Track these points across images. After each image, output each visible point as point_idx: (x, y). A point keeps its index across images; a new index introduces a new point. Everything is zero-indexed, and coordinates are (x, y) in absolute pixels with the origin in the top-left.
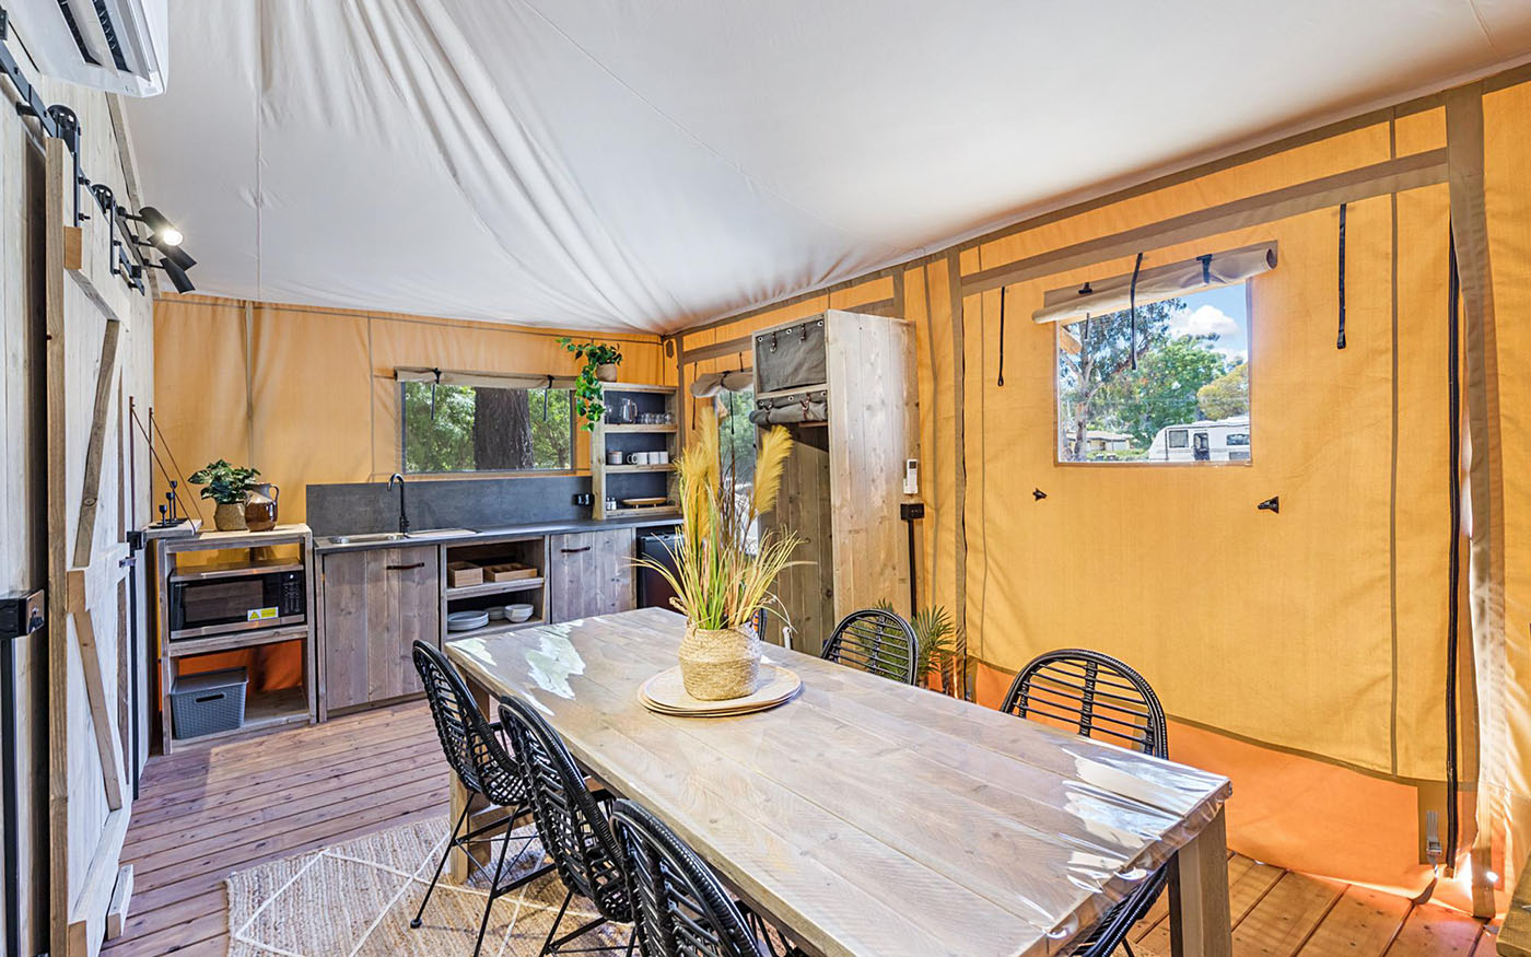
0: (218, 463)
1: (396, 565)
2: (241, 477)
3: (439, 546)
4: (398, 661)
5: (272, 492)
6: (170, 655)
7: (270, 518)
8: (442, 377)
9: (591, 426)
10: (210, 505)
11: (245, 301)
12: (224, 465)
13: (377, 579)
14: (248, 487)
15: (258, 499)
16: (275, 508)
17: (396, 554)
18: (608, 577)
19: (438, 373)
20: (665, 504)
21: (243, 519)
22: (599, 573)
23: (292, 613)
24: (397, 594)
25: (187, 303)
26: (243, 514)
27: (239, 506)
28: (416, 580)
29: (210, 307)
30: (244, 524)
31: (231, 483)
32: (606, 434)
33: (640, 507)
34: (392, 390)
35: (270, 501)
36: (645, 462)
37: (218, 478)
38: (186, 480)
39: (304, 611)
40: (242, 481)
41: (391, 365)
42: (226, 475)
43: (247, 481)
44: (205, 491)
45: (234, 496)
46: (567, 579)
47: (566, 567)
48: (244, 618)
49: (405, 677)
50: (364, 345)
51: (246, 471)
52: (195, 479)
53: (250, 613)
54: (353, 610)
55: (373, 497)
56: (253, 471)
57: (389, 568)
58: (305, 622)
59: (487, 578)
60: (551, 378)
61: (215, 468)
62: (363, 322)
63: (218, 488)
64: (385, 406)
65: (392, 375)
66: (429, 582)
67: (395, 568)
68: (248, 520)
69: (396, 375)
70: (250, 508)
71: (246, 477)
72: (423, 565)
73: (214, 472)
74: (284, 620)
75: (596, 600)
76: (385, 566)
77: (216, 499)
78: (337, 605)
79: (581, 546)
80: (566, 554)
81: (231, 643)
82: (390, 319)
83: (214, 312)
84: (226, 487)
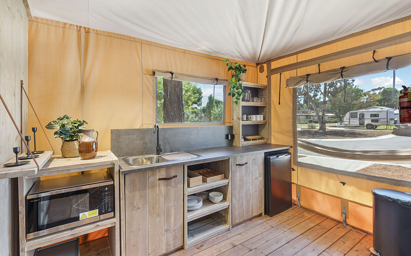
0: (64, 117)
1: (163, 177)
2: (76, 125)
3: (184, 166)
4: (164, 233)
5: (95, 134)
6: (26, 250)
7: (93, 150)
8: (174, 75)
9: (236, 102)
10: (59, 142)
11: (81, 27)
12: (67, 118)
13: (153, 186)
14: (80, 131)
15: (86, 139)
16: (96, 144)
17: (163, 171)
18: (254, 177)
19: (172, 74)
20: (261, 139)
21: (77, 150)
22: (251, 175)
23: (107, 212)
24: (163, 194)
25: (49, 25)
26: (77, 147)
27: (76, 143)
28: (173, 185)
29: (62, 29)
30: (78, 154)
31: (71, 129)
32: (242, 106)
33: (253, 140)
34: (151, 81)
35: (94, 140)
36: (255, 120)
37: (63, 126)
38: (44, 126)
39: (114, 210)
40: (76, 127)
41: (152, 68)
42: (68, 124)
43: (80, 128)
44: (56, 133)
45: (72, 136)
46: (238, 179)
47: (238, 173)
48: (77, 219)
49: (167, 242)
50: (139, 56)
51: (80, 121)
52: (50, 126)
53: (81, 215)
54: (141, 206)
55: (143, 135)
56: (84, 121)
57: (160, 179)
58: (114, 217)
59: (204, 181)
60: (217, 79)
61: (62, 119)
62: (139, 45)
63: (62, 132)
64: (148, 89)
65: (151, 73)
66: (179, 185)
67: (163, 179)
68: (80, 152)
69: (154, 73)
70: (81, 145)
71: (79, 125)
72: (176, 176)
73: (61, 122)
74: (102, 217)
75: (249, 189)
76: (158, 178)
77: (62, 138)
78: (132, 204)
79: (244, 162)
80: (238, 166)
81: (69, 236)
82: (151, 45)
83: (64, 32)
84: (68, 131)
